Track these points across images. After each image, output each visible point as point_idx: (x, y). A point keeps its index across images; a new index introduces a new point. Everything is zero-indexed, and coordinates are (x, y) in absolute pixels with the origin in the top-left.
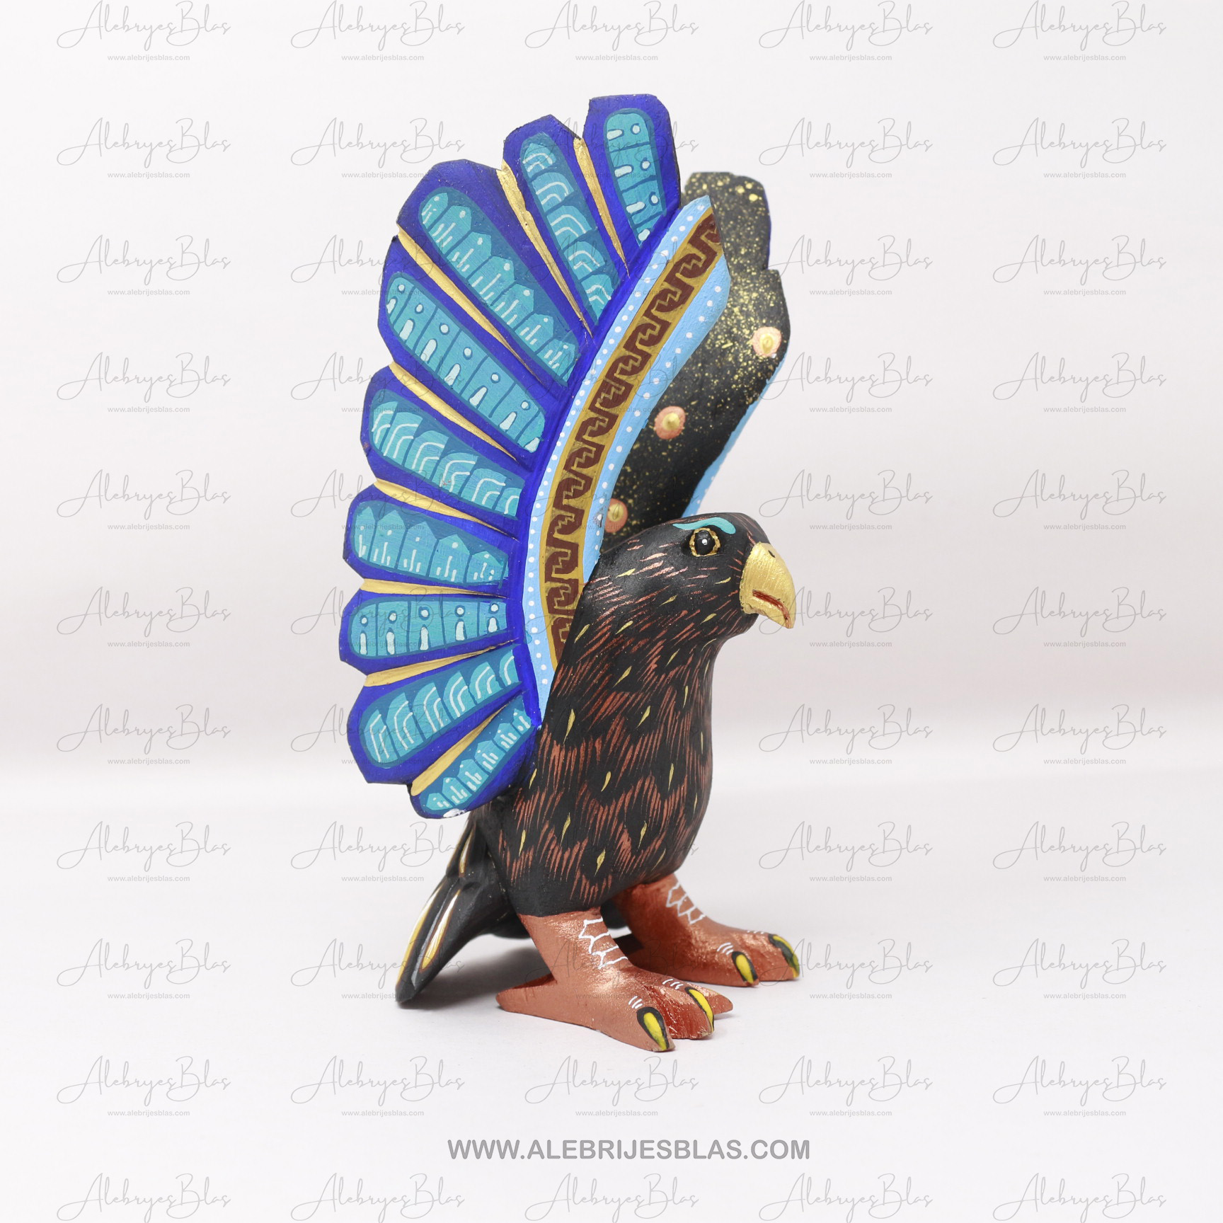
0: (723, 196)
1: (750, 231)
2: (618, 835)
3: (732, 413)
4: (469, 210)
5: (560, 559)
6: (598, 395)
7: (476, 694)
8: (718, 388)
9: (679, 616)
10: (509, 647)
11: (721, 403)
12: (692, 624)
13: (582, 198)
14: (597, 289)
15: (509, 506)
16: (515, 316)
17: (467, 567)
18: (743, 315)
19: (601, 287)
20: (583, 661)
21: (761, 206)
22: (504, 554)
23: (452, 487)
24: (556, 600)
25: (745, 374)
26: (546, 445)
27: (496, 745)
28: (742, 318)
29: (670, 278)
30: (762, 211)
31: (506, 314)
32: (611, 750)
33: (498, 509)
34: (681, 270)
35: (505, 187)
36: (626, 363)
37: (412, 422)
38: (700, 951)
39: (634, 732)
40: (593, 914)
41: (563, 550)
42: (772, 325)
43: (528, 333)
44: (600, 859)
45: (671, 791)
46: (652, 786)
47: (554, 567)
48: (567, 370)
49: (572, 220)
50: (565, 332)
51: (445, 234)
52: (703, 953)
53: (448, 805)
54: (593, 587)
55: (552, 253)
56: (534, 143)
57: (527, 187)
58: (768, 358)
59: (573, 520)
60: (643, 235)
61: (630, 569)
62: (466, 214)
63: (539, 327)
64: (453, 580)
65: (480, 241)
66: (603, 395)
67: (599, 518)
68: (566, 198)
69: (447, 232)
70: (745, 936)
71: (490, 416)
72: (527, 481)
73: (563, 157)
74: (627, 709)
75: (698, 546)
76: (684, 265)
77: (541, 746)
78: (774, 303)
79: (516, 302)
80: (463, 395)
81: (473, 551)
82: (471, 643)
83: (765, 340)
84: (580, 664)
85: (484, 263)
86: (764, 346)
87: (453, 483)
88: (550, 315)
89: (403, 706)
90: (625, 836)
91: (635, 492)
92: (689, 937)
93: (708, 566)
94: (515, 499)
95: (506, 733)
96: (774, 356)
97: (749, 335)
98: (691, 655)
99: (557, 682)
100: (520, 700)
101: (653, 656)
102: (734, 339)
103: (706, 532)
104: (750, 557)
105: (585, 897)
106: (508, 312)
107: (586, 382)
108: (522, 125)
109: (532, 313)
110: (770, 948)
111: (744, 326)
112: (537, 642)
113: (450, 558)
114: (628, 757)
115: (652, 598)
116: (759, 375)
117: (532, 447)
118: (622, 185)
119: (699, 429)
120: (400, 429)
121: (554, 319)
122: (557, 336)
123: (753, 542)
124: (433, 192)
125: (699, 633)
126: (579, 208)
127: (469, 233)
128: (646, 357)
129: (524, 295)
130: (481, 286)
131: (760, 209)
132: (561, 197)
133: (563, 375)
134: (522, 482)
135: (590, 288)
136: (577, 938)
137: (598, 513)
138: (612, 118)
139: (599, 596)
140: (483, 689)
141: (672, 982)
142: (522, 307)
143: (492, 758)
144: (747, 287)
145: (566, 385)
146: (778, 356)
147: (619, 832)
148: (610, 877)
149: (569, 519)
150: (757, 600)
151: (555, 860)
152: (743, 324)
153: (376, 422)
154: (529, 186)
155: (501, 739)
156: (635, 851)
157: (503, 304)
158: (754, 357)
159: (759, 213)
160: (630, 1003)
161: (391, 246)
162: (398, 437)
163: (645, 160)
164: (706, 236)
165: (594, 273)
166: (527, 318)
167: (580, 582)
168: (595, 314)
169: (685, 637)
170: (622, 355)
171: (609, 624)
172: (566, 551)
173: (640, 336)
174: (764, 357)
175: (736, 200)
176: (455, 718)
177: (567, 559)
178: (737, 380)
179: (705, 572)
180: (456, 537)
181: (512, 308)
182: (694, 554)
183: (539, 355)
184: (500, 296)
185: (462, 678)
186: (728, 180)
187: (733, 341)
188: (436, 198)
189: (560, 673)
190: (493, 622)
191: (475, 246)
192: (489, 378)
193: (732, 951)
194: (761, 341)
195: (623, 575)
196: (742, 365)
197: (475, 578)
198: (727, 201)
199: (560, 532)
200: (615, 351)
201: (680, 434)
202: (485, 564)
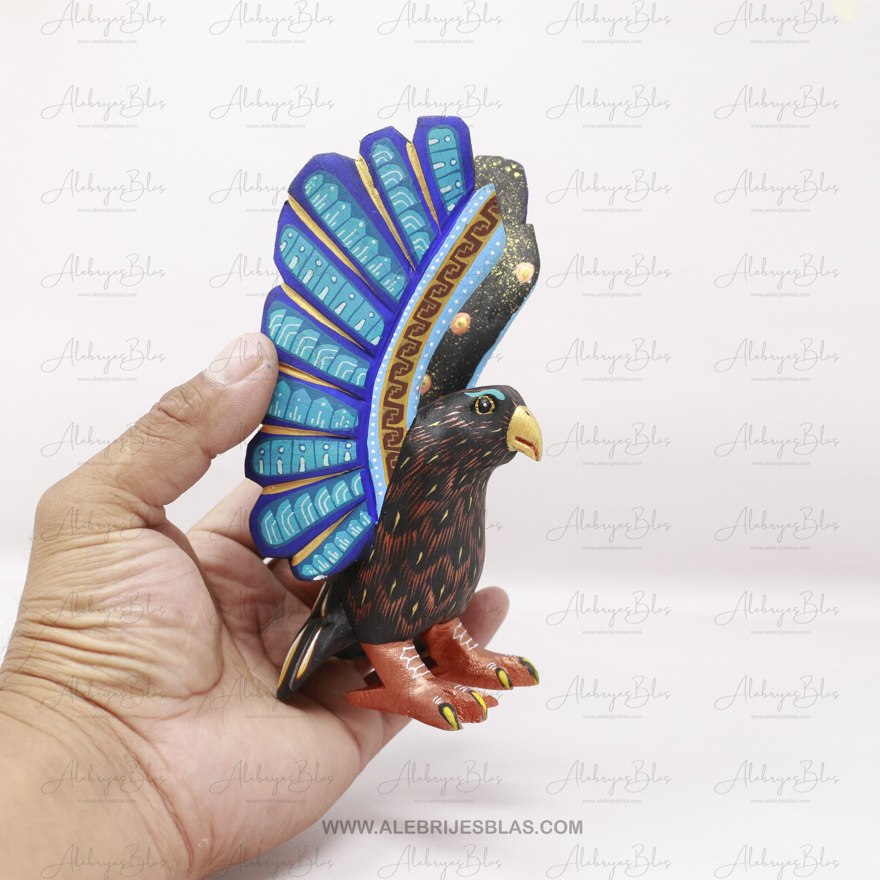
0: (497, 173)
1: (514, 197)
2: (426, 593)
3: (501, 319)
4: (336, 186)
5: (392, 415)
6: (419, 309)
7: (336, 500)
8: (492, 302)
9: (468, 452)
10: (357, 471)
11: (494, 311)
12: (476, 458)
13: (411, 181)
14: (420, 241)
15: (359, 380)
16: (366, 257)
17: (332, 418)
18: (510, 254)
19: (422, 240)
20: (406, 481)
21: (522, 181)
22: (356, 410)
23: (322, 366)
24: (389, 441)
25: (510, 293)
26: (384, 341)
27: (348, 534)
28: (508, 256)
29: (468, 236)
30: (522, 184)
31: (360, 255)
32: (423, 538)
33: (352, 382)
34: (474, 231)
35: (361, 172)
36: (438, 290)
37: (295, 323)
38: (475, 668)
39: (438, 527)
40: (409, 643)
41: (394, 409)
42: (529, 261)
43: (374, 268)
44: (415, 608)
45: (460, 564)
46: (448, 561)
47: (388, 420)
48: (399, 293)
49: (405, 196)
50: (398, 268)
51: (320, 202)
52: (476, 669)
53: (316, 572)
54: (412, 433)
55: (390, 217)
56: (380, 144)
57: (375, 172)
58: (526, 283)
59: (401, 390)
60: (451, 207)
61: (436, 421)
62: (335, 189)
63: (381, 264)
64: (322, 427)
65: (344, 207)
66: (422, 310)
67: (418, 388)
68: (401, 181)
69: (322, 200)
70: (504, 658)
71: (348, 321)
72: (371, 363)
73: (399, 154)
74: (434, 511)
75: (481, 408)
76: (476, 227)
77: (377, 535)
78: (530, 246)
79: (366, 248)
80: (330, 307)
81: (335, 409)
82: (333, 468)
83: (524, 270)
84: (404, 483)
85: (346, 221)
86: (523, 275)
87: (323, 364)
88: (388, 257)
89: (287, 508)
90: (431, 593)
91: (436, 368)
92: (468, 658)
93: (488, 420)
94: (363, 376)
95: (355, 527)
96: (529, 282)
97: (513, 267)
98: (474, 477)
99: (389, 494)
100: (364, 505)
101: (451, 478)
102: (504, 269)
103: (485, 398)
104: (514, 415)
105: (404, 632)
106: (361, 254)
107: (411, 301)
108: (373, 132)
109: (377, 256)
110: (520, 666)
111: (510, 262)
112: (376, 468)
113: (320, 412)
114: (434, 542)
115: (451, 440)
116: (520, 294)
117: (375, 342)
118: (438, 175)
119: (479, 328)
120: (288, 327)
121: (391, 259)
122: (393, 271)
123: (516, 405)
124: (313, 174)
125: (480, 463)
126: (408, 188)
127: (336, 201)
128: (451, 286)
129: (372, 243)
130: (344, 236)
131: (521, 183)
132: (397, 181)
133: (397, 296)
134: (368, 364)
135: (415, 240)
136: (399, 659)
137: (417, 385)
138: (432, 131)
139: (417, 438)
140: (340, 497)
141: (460, 687)
142: (371, 251)
143: (346, 543)
144: (512, 235)
145: (398, 302)
146: (532, 282)
147: (427, 591)
148: (421, 620)
149: (399, 389)
150: (518, 442)
151: (386, 608)
152: (509, 260)
153: (272, 322)
154: (376, 172)
155: (352, 530)
156: (437, 603)
157: (358, 248)
158: (516, 282)
159: (520, 185)
160: (433, 701)
161: (284, 207)
162: (286, 332)
163: (453, 159)
164: (491, 210)
165: (418, 231)
166: (373, 259)
167: (405, 430)
168: (418, 258)
169: (471, 466)
170: (435, 284)
171: (423, 457)
172: (396, 409)
173: (447, 272)
174: (523, 282)
175: (505, 176)
176: (322, 516)
177: (397, 414)
178: (505, 297)
179: (485, 425)
180: (324, 399)
181: (363, 251)
182: (478, 412)
183: (381, 282)
184: (356, 244)
185: (326, 490)
186: (500, 162)
187: (503, 271)
188: (315, 178)
189: (391, 488)
190: (348, 454)
191: (340, 210)
192: (347, 296)
193: (496, 668)
194: (521, 272)
195: (432, 425)
196: (508, 287)
197: (336, 426)
198: (500, 177)
199: (393, 397)
200: (431, 282)
201: (467, 331)
202: (343, 417)
